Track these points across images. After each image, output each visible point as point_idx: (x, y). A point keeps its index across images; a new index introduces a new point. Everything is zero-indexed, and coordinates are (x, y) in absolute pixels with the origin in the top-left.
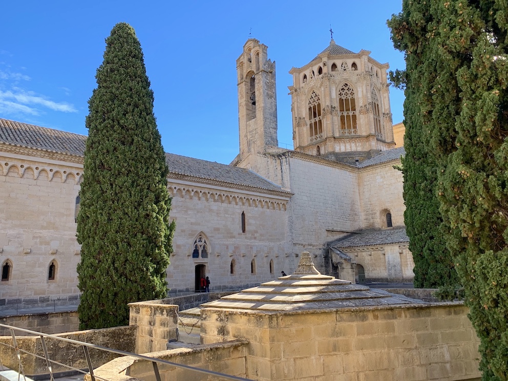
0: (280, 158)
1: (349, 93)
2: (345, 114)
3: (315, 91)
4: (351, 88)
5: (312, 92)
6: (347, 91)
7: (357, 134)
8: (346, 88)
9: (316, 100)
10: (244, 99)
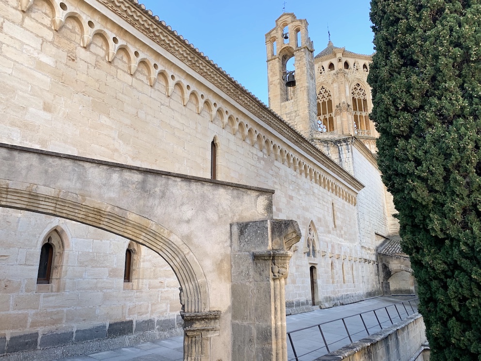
0: (339, 145)
1: (362, 93)
2: (358, 114)
3: (325, 86)
4: (363, 88)
5: (321, 87)
6: (360, 91)
7: (370, 136)
8: (359, 88)
9: (326, 96)
10: (278, 77)
